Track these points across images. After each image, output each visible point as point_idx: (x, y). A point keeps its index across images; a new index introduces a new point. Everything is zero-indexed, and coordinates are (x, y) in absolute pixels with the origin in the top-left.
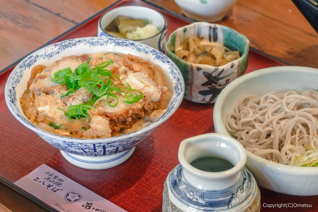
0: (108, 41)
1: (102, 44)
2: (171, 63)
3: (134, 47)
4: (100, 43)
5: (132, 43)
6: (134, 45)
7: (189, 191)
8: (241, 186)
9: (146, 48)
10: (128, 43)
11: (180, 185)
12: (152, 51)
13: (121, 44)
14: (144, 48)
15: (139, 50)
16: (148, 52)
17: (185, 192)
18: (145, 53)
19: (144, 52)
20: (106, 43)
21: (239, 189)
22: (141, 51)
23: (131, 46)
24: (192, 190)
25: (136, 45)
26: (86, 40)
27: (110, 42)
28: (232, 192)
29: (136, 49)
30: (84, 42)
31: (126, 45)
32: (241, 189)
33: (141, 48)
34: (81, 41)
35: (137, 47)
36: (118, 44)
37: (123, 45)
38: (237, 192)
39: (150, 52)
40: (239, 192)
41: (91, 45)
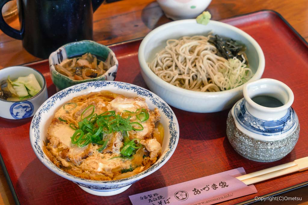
0: (53, 100)
1: (52, 105)
2: (112, 82)
3: (73, 91)
4: (50, 105)
5: (69, 90)
6: (72, 90)
7: (253, 121)
8: (289, 117)
9: (82, 86)
10: (67, 91)
11: (245, 117)
12: (89, 85)
13: (63, 95)
14: (81, 87)
15: (79, 90)
16: (86, 87)
17: (250, 122)
18: (85, 89)
19: (83, 89)
20: (54, 102)
21: (288, 119)
22: (80, 90)
23: (70, 92)
24: (255, 121)
25: (73, 89)
26: (42, 110)
27: (56, 100)
28: (284, 121)
29: (75, 91)
30: (42, 112)
31: (67, 94)
32: (289, 119)
33: (78, 88)
34: (40, 113)
35: (75, 90)
36: (61, 97)
37: (65, 95)
38: (287, 121)
39: (88, 87)
40: (288, 121)
41: (47, 110)
